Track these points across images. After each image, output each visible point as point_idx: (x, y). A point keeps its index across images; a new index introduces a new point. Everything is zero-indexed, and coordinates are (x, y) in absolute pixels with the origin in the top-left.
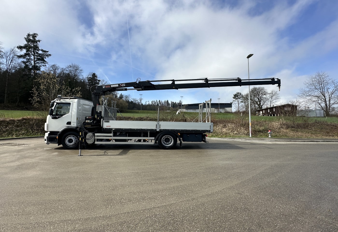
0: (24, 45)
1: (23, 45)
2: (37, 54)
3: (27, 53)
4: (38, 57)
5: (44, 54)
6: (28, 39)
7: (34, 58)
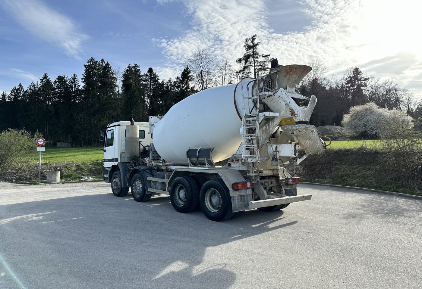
0: (243, 56)
1: (241, 57)
2: (257, 63)
3: (246, 65)
4: (260, 67)
5: (266, 60)
6: (248, 46)
7: (255, 70)
